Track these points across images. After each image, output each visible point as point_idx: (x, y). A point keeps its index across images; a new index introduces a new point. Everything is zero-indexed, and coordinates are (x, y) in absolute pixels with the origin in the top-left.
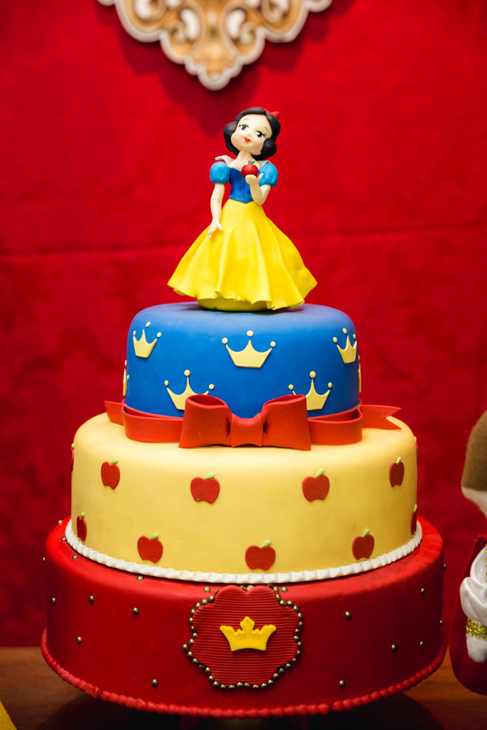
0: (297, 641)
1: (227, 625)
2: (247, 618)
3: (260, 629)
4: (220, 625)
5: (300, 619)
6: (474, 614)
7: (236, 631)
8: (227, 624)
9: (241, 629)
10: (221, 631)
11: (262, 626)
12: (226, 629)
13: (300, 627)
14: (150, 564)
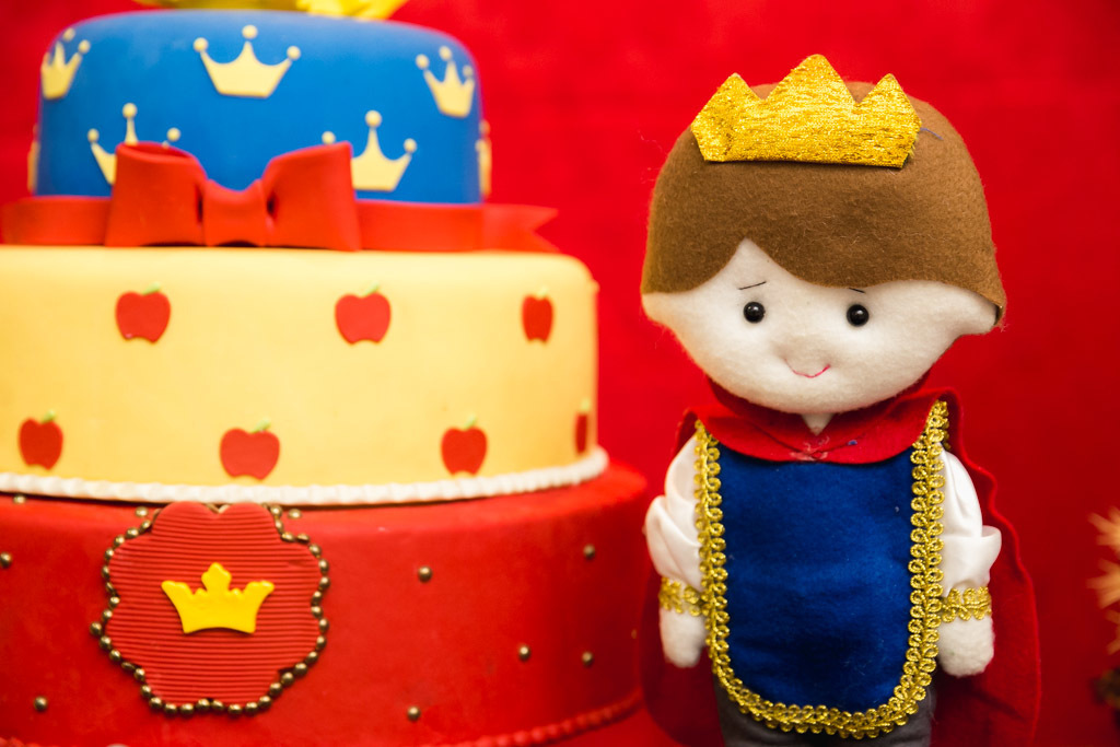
0: (318, 616)
1: (177, 581)
2: (216, 567)
3: (242, 589)
4: (162, 581)
5: (325, 572)
6: (672, 565)
7: (194, 593)
8: (177, 578)
9: (204, 588)
10: (164, 593)
11: (246, 584)
12: (175, 589)
13: (324, 589)
14: (38, 470)
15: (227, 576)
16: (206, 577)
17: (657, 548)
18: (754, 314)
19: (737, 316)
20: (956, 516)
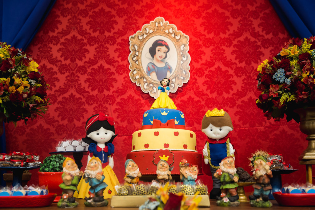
0: (173, 160)
10: (159, 157)
11: (167, 156)
13: (174, 157)
14: (146, 148)
15: (165, 156)
16: (163, 156)
17: (204, 153)
18: (211, 130)
19: (210, 130)
20: (231, 148)
